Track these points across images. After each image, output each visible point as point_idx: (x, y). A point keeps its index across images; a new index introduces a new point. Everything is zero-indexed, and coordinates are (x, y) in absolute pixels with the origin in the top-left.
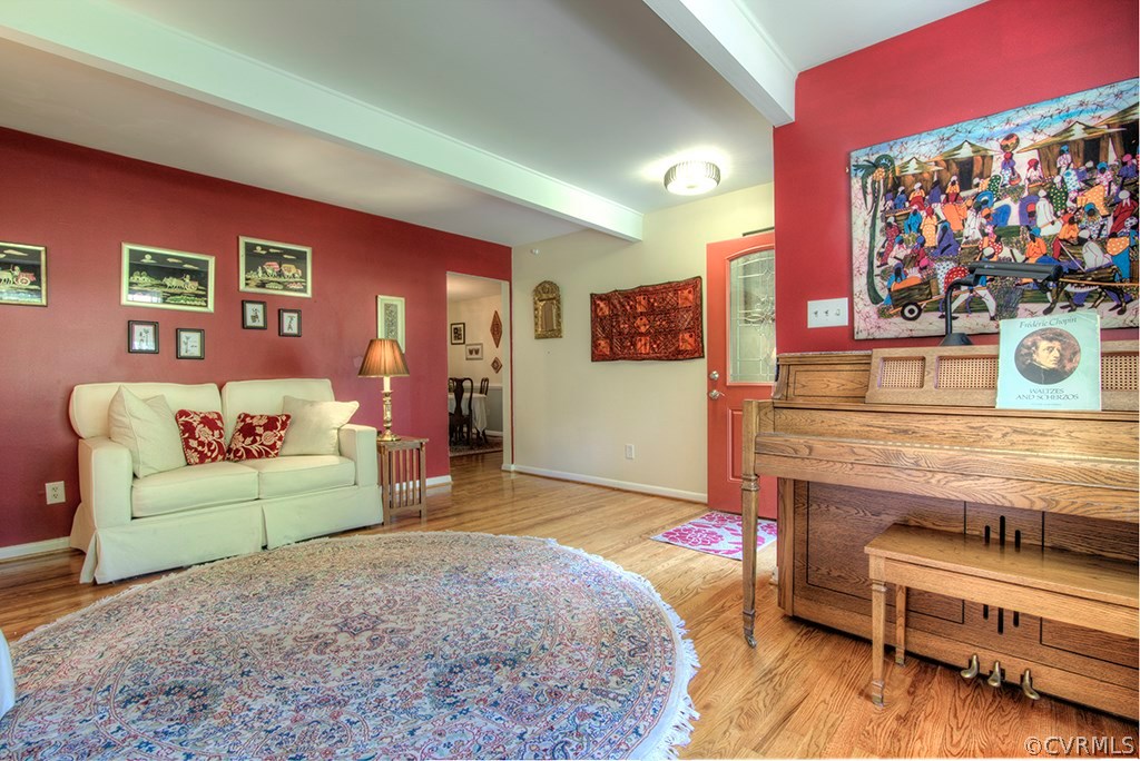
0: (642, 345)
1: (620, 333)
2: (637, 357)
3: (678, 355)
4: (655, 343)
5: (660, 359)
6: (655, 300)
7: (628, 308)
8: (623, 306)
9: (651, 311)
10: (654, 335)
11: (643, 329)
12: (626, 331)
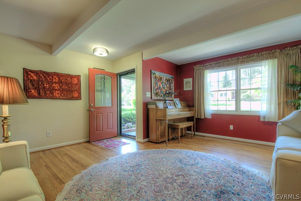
0: (56, 94)
1: (44, 88)
2: (53, 98)
3: (73, 98)
4: (63, 94)
5: (65, 99)
6: (62, 79)
7: (48, 79)
8: (46, 78)
9: (60, 82)
10: (62, 91)
11: (57, 88)
12: (47, 88)
